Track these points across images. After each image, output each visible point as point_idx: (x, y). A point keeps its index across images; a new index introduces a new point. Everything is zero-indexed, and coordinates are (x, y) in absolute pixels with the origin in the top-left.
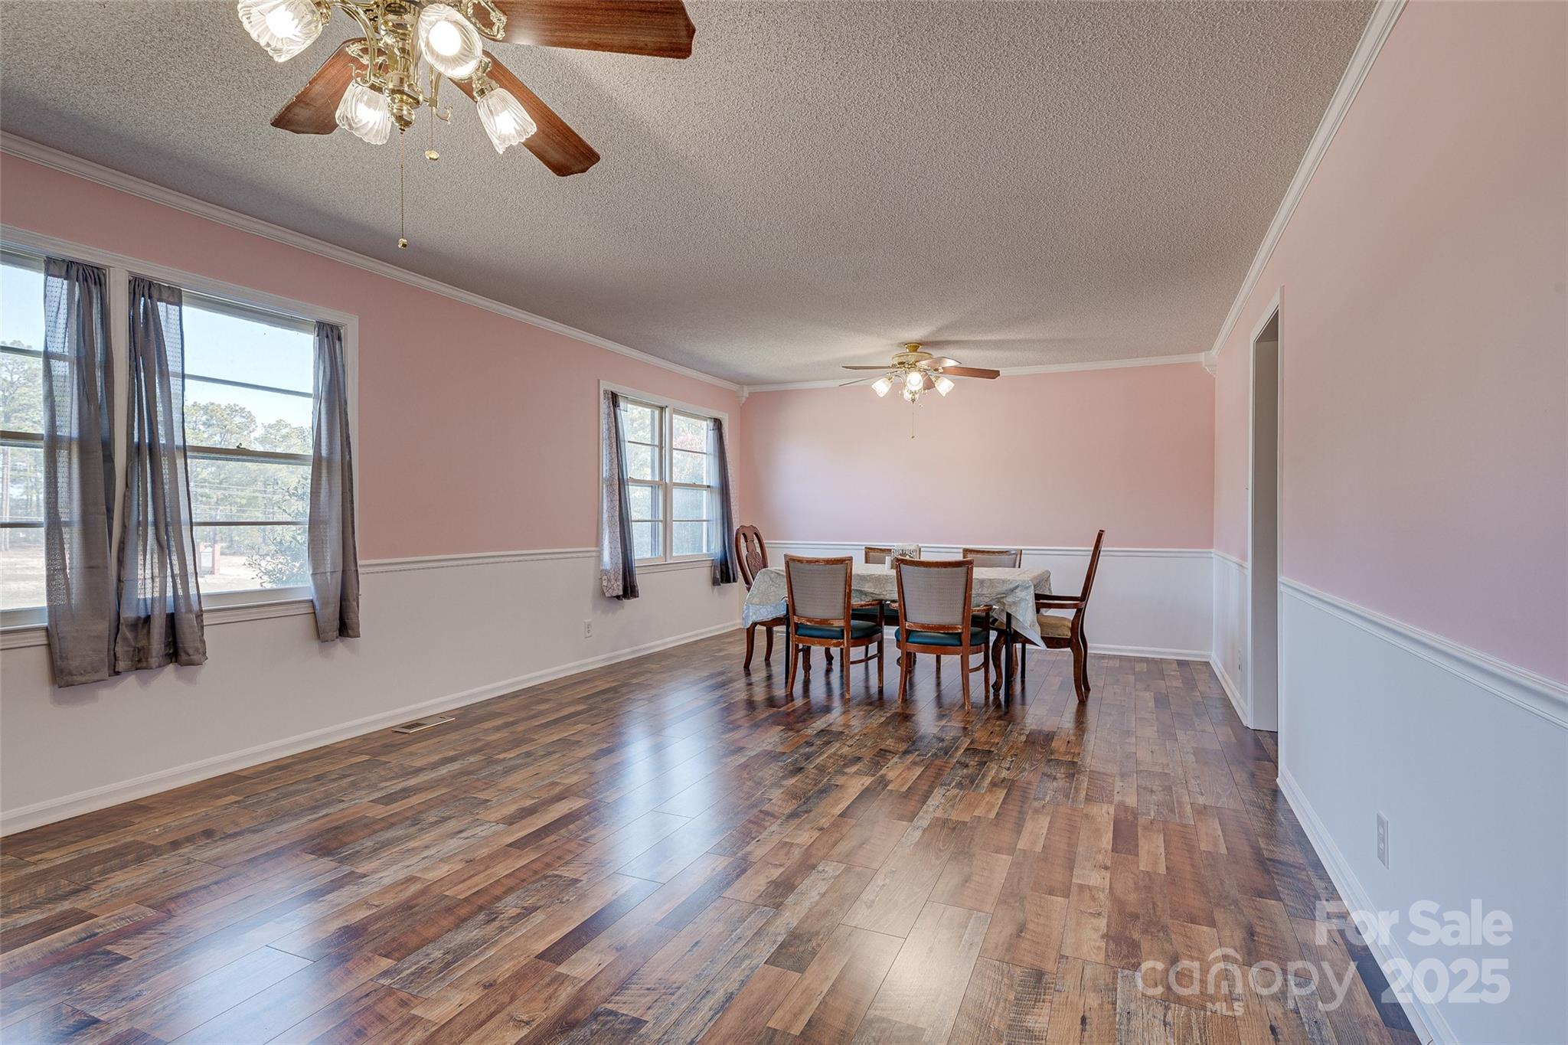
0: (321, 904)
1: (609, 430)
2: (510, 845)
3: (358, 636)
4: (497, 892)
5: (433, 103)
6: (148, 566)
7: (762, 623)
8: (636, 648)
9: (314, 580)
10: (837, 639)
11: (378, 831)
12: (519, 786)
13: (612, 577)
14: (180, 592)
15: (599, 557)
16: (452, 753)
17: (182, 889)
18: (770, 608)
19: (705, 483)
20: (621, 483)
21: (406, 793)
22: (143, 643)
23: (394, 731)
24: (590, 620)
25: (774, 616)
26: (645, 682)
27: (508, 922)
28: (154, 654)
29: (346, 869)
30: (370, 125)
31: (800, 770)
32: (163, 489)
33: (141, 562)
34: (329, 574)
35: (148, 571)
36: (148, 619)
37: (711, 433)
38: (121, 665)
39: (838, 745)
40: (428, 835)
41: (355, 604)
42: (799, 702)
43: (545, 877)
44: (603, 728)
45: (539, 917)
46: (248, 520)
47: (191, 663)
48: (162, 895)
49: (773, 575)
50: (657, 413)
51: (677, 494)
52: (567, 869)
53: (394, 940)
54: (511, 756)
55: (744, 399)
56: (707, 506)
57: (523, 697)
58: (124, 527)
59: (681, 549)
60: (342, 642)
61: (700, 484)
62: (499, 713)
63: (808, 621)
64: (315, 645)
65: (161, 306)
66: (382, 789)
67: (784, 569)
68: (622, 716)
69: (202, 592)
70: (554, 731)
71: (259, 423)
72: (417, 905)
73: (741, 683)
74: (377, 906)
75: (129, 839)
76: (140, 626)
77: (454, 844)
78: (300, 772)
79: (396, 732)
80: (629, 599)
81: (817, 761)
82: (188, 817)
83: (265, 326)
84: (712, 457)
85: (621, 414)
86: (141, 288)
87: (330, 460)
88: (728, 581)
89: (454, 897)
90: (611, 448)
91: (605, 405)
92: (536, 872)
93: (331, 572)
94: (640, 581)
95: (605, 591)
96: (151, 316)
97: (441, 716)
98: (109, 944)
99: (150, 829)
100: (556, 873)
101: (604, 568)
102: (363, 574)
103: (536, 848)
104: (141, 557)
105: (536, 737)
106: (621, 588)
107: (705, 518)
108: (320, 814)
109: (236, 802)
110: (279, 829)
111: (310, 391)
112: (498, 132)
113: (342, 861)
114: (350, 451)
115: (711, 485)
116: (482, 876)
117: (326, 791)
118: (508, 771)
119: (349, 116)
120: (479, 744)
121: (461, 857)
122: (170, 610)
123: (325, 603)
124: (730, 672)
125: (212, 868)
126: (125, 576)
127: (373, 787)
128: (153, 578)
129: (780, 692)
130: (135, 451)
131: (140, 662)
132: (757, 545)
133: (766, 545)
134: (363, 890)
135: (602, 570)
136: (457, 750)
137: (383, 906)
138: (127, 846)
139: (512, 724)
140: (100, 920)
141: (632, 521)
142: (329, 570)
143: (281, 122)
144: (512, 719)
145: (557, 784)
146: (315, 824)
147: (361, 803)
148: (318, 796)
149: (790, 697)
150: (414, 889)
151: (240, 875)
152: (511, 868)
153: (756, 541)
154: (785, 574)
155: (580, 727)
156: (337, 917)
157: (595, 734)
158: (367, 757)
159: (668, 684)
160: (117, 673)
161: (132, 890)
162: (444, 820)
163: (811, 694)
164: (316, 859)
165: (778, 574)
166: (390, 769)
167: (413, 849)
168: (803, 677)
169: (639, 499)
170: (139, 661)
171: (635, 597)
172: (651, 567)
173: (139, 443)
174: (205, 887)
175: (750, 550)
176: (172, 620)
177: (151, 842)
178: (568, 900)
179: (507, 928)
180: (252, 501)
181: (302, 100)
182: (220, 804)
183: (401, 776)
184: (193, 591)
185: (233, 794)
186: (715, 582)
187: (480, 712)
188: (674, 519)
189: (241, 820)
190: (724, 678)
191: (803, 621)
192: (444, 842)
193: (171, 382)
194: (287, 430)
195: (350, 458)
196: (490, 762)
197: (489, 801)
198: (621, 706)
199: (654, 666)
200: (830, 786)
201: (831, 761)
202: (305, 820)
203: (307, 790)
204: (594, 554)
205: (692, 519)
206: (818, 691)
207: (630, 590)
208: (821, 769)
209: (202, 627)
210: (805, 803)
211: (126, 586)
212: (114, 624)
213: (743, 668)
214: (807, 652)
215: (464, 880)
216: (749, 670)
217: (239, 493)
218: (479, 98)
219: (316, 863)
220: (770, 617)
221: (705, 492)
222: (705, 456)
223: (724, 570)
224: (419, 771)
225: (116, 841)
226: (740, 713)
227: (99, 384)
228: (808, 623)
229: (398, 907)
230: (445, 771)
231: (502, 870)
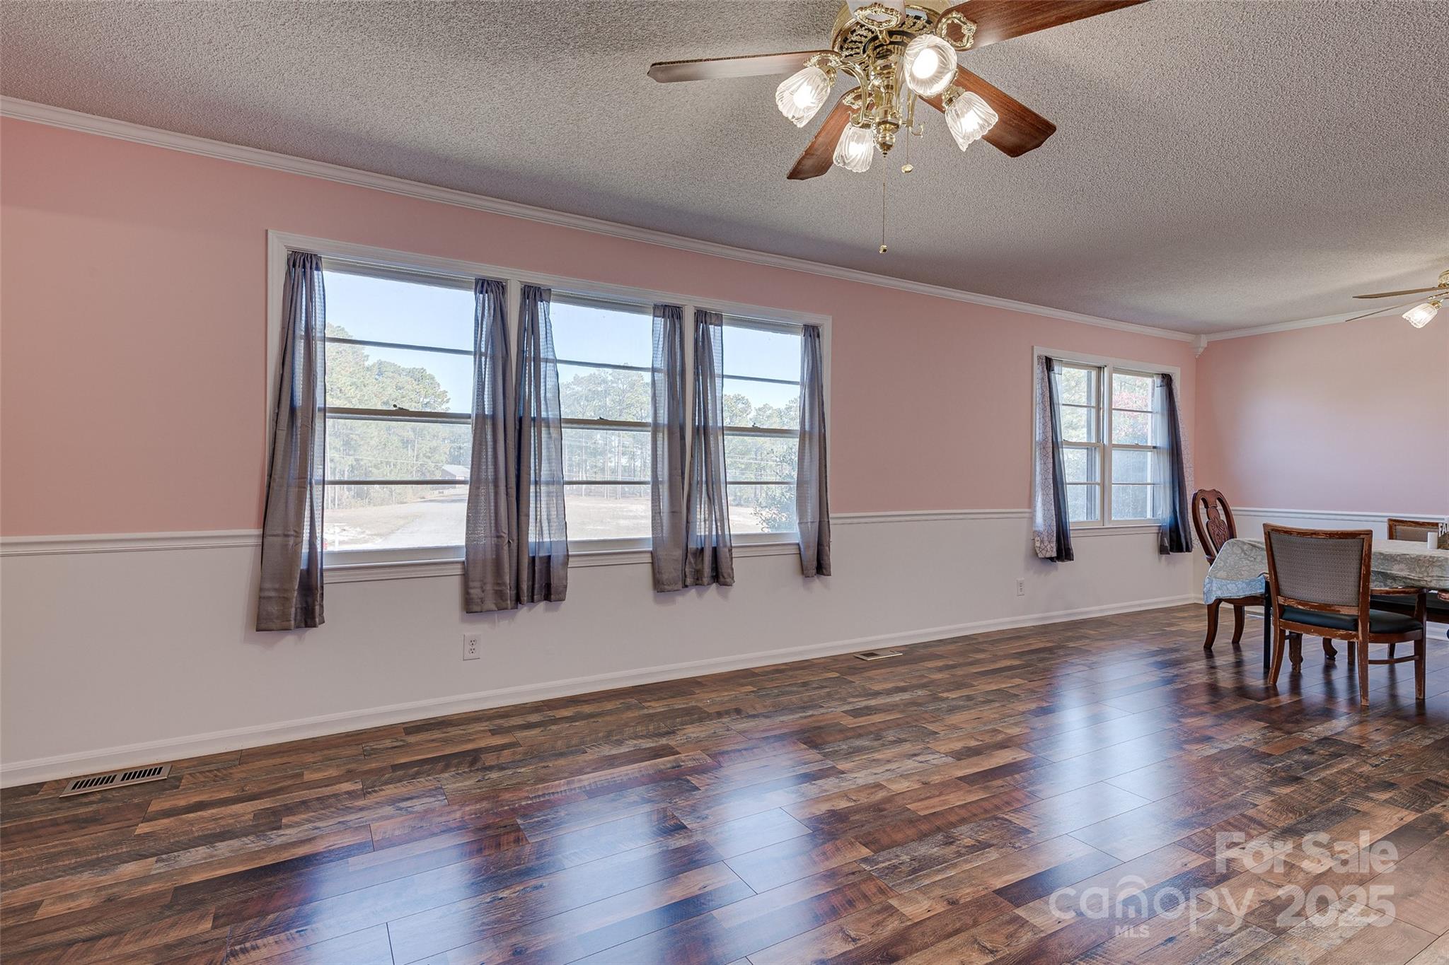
0: (815, 786)
1: (1043, 394)
2: (960, 778)
3: (830, 575)
4: (953, 818)
5: (909, 123)
6: (703, 513)
7: (1229, 601)
8: (1069, 611)
9: (800, 528)
10: (1346, 630)
11: (850, 738)
12: (963, 726)
13: (1046, 539)
14: (720, 532)
15: (1032, 518)
16: (902, 684)
17: (726, 748)
18: (1241, 585)
19: (1149, 444)
20: (1056, 446)
21: (868, 711)
22: (699, 567)
23: (854, 657)
24: (1023, 579)
25: (1248, 593)
26: (1083, 647)
27: (964, 849)
28: (706, 575)
29: (829, 763)
30: (858, 157)
31: (1297, 779)
32: (711, 458)
33: (698, 510)
34: (809, 524)
35: (703, 516)
36: (702, 549)
37: (1158, 391)
38: (689, 581)
39: (1354, 762)
40: (888, 751)
41: (827, 548)
42: (1285, 698)
43: (996, 819)
44: (1041, 687)
45: (993, 855)
46: (746, 480)
47: (725, 584)
48: (714, 749)
49: (1245, 547)
50: (1094, 374)
51: (1116, 455)
52: (1017, 816)
53: (869, 833)
54: (954, 697)
55: (1201, 350)
56: (1154, 469)
57: (960, 644)
58: (690, 484)
59: (1121, 512)
60: (818, 578)
61: (1145, 444)
62: (938, 655)
63: (1300, 604)
64: (800, 579)
65: (711, 327)
66: (850, 703)
67: (1264, 541)
68: (1061, 678)
69: (732, 533)
70: (991, 680)
71: (753, 408)
72: (885, 810)
73: (1201, 665)
74: (854, 801)
75: (693, 704)
76: (698, 554)
77: (910, 764)
78: (791, 677)
79: (858, 658)
80: (1063, 561)
81: (1323, 774)
82: (725, 696)
83: (770, 333)
84: (1159, 417)
85: (1055, 377)
86: (702, 317)
87: (811, 433)
88: (1180, 550)
89: (914, 812)
90: (1045, 411)
91: (1038, 370)
92: (986, 811)
93: (811, 522)
94: (1075, 544)
95: (1038, 552)
96: (706, 334)
97: (892, 649)
98: (689, 775)
99: (705, 700)
100: (1006, 817)
101: (1037, 529)
102: (835, 524)
103: (984, 788)
104: (698, 506)
105: (975, 683)
106: (1055, 550)
107: (1149, 481)
108: (808, 714)
109: (753, 692)
110: (782, 718)
111: (798, 380)
112: (964, 132)
113: (826, 755)
114: (824, 426)
115: (1158, 445)
116: (937, 799)
117: (810, 696)
118: (952, 710)
119: (844, 155)
120: (925, 680)
121: (918, 778)
122: (714, 545)
123: (807, 547)
124: (1186, 650)
125: (740, 738)
126: (691, 519)
127: (844, 700)
128: (705, 521)
129: (1256, 680)
130: (696, 431)
131: (698, 581)
132: (1222, 512)
133: (1232, 512)
134: (843, 784)
135: (1035, 532)
136: (906, 682)
137: (859, 803)
138: (694, 708)
139: (953, 667)
140: (682, 756)
141: (1066, 484)
142: (809, 520)
143: (795, 174)
144: (951, 663)
145: (1000, 732)
146: (805, 721)
147: (834, 712)
148: (806, 699)
149: (1271, 691)
150: (881, 795)
151: (759, 747)
152: (962, 800)
153: (1220, 507)
154: (1265, 547)
155: (1018, 681)
156: (826, 800)
157: (1033, 691)
158: (837, 675)
159: (1110, 653)
160: (686, 586)
161: (698, 741)
162: (900, 741)
163: (1302, 691)
164: (805, 749)
165: (1252, 545)
166: (855, 688)
167: (878, 760)
168: (1290, 670)
169: (1074, 462)
170: (698, 579)
171: (1070, 560)
172: (1085, 530)
173: (698, 426)
174: (739, 751)
175: (1212, 516)
176: (715, 550)
177: (705, 709)
178: (1020, 847)
179: (965, 855)
180: (748, 466)
181: (809, 153)
182: (743, 691)
183: (864, 696)
184: (727, 532)
185: (751, 685)
186: (1163, 550)
187: (922, 651)
188: (1113, 482)
189: (757, 706)
190: (1178, 656)
191: (1293, 603)
192: (902, 761)
193: (716, 381)
194: (770, 411)
195: (825, 431)
196: (935, 698)
197: (936, 733)
198: (1057, 668)
199: (1092, 632)
200: (1347, 810)
201: (1345, 778)
202: (797, 716)
203: (798, 693)
204: (1027, 515)
205: (1133, 482)
206: (1313, 688)
207: (1064, 552)
208: (1331, 786)
209: (732, 558)
210: (1307, 821)
211: (691, 526)
212: (685, 552)
213: (1203, 649)
214: (1296, 642)
215: (922, 800)
216: (1211, 651)
217: (741, 460)
218: (947, 107)
219: (808, 752)
220: (1241, 595)
221: (1149, 454)
222: (1150, 415)
223: (1175, 538)
224: (876, 694)
225: (687, 704)
226: (1202, 699)
227: (678, 384)
228: (1300, 607)
229: (870, 807)
230: (898, 699)
231: (956, 799)
